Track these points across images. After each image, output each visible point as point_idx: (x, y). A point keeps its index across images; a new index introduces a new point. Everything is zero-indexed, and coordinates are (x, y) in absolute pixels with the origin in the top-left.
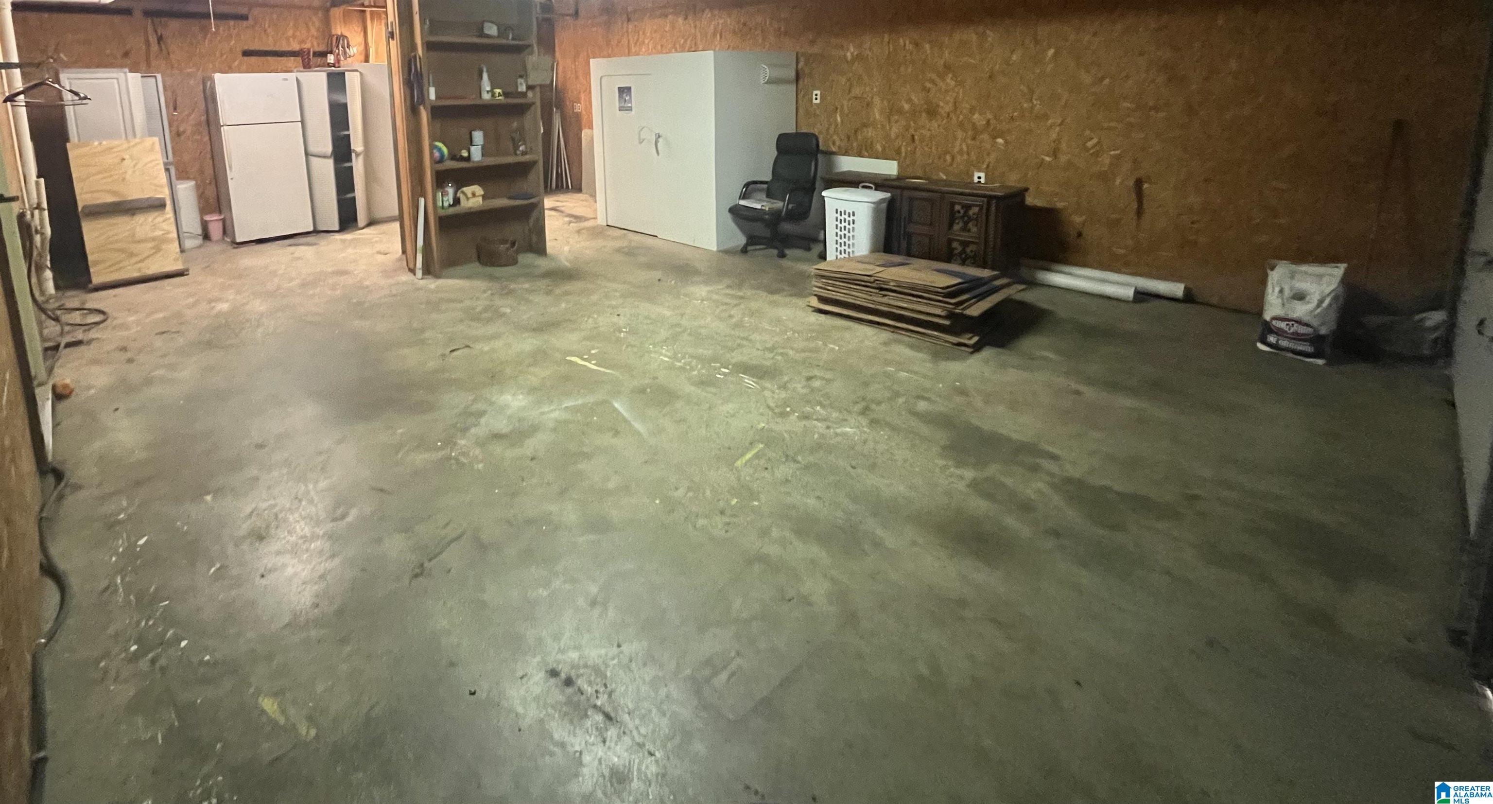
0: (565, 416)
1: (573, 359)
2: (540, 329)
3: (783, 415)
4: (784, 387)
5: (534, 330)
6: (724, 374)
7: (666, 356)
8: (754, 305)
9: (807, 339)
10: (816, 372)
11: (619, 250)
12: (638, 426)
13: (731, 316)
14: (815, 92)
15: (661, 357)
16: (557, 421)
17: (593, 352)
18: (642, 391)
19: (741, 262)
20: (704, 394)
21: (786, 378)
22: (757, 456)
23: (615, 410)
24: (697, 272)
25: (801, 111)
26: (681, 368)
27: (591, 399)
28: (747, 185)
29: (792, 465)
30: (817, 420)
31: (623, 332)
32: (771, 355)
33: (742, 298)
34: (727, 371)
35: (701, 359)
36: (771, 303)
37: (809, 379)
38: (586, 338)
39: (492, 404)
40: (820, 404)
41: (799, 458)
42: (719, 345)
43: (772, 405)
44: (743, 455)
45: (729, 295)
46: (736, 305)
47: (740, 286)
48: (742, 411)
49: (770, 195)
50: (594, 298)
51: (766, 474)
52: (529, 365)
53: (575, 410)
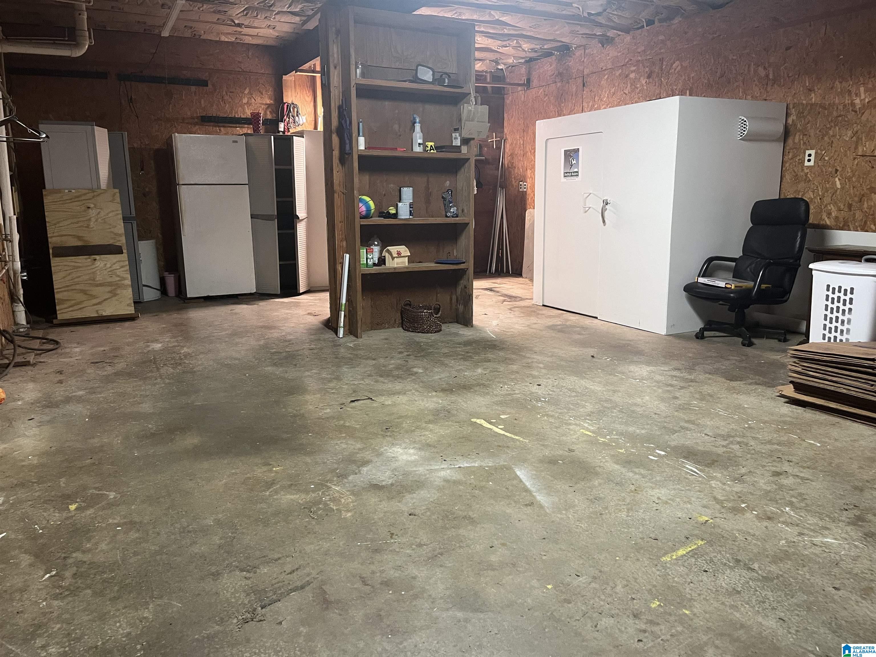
0: (456, 476)
1: (478, 421)
2: (448, 390)
3: (736, 510)
4: (740, 479)
5: (443, 390)
6: (659, 456)
7: (588, 429)
8: (706, 389)
9: (777, 431)
10: (786, 467)
11: (552, 328)
12: (541, 498)
13: (676, 398)
14: (808, 152)
15: (582, 430)
16: (446, 481)
17: (502, 417)
18: (553, 461)
19: (696, 346)
20: (631, 474)
21: (743, 471)
22: (694, 554)
23: (517, 477)
24: (639, 353)
25: (788, 177)
26: (604, 443)
27: (489, 463)
28: (710, 260)
29: (744, 572)
30: (783, 523)
31: (541, 401)
32: (725, 443)
33: (692, 381)
34: (663, 453)
35: (632, 438)
36: (728, 389)
37: (777, 474)
38: (497, 403)
39: (379, 455)
40: (791, 504)
41: (756, 566)
42: (657, 425)
43: (719, 497)
44: (674, 549)
45: (675, 376)
46: (682, 388)
47: (691, 369)
48: (678, 500)
49: (737, 274)
50: (515, 367)
51: (704, 577)
52: (430, 422)
53: (469, 471)
